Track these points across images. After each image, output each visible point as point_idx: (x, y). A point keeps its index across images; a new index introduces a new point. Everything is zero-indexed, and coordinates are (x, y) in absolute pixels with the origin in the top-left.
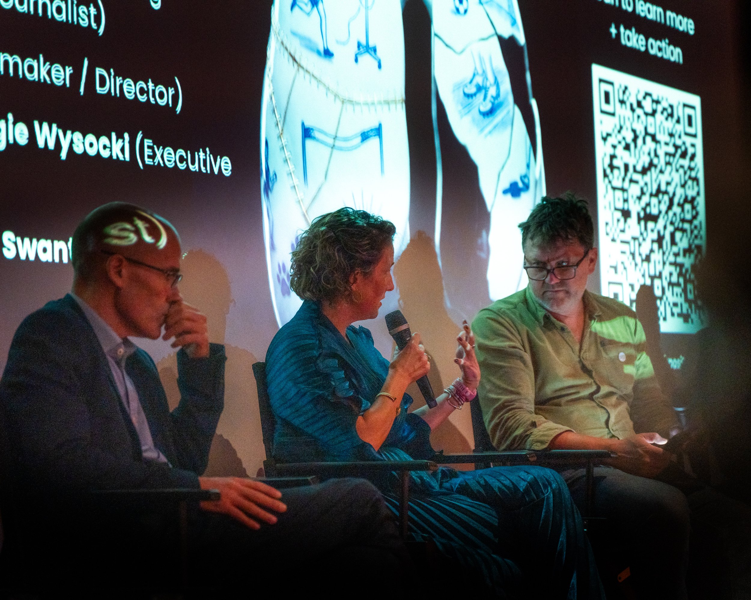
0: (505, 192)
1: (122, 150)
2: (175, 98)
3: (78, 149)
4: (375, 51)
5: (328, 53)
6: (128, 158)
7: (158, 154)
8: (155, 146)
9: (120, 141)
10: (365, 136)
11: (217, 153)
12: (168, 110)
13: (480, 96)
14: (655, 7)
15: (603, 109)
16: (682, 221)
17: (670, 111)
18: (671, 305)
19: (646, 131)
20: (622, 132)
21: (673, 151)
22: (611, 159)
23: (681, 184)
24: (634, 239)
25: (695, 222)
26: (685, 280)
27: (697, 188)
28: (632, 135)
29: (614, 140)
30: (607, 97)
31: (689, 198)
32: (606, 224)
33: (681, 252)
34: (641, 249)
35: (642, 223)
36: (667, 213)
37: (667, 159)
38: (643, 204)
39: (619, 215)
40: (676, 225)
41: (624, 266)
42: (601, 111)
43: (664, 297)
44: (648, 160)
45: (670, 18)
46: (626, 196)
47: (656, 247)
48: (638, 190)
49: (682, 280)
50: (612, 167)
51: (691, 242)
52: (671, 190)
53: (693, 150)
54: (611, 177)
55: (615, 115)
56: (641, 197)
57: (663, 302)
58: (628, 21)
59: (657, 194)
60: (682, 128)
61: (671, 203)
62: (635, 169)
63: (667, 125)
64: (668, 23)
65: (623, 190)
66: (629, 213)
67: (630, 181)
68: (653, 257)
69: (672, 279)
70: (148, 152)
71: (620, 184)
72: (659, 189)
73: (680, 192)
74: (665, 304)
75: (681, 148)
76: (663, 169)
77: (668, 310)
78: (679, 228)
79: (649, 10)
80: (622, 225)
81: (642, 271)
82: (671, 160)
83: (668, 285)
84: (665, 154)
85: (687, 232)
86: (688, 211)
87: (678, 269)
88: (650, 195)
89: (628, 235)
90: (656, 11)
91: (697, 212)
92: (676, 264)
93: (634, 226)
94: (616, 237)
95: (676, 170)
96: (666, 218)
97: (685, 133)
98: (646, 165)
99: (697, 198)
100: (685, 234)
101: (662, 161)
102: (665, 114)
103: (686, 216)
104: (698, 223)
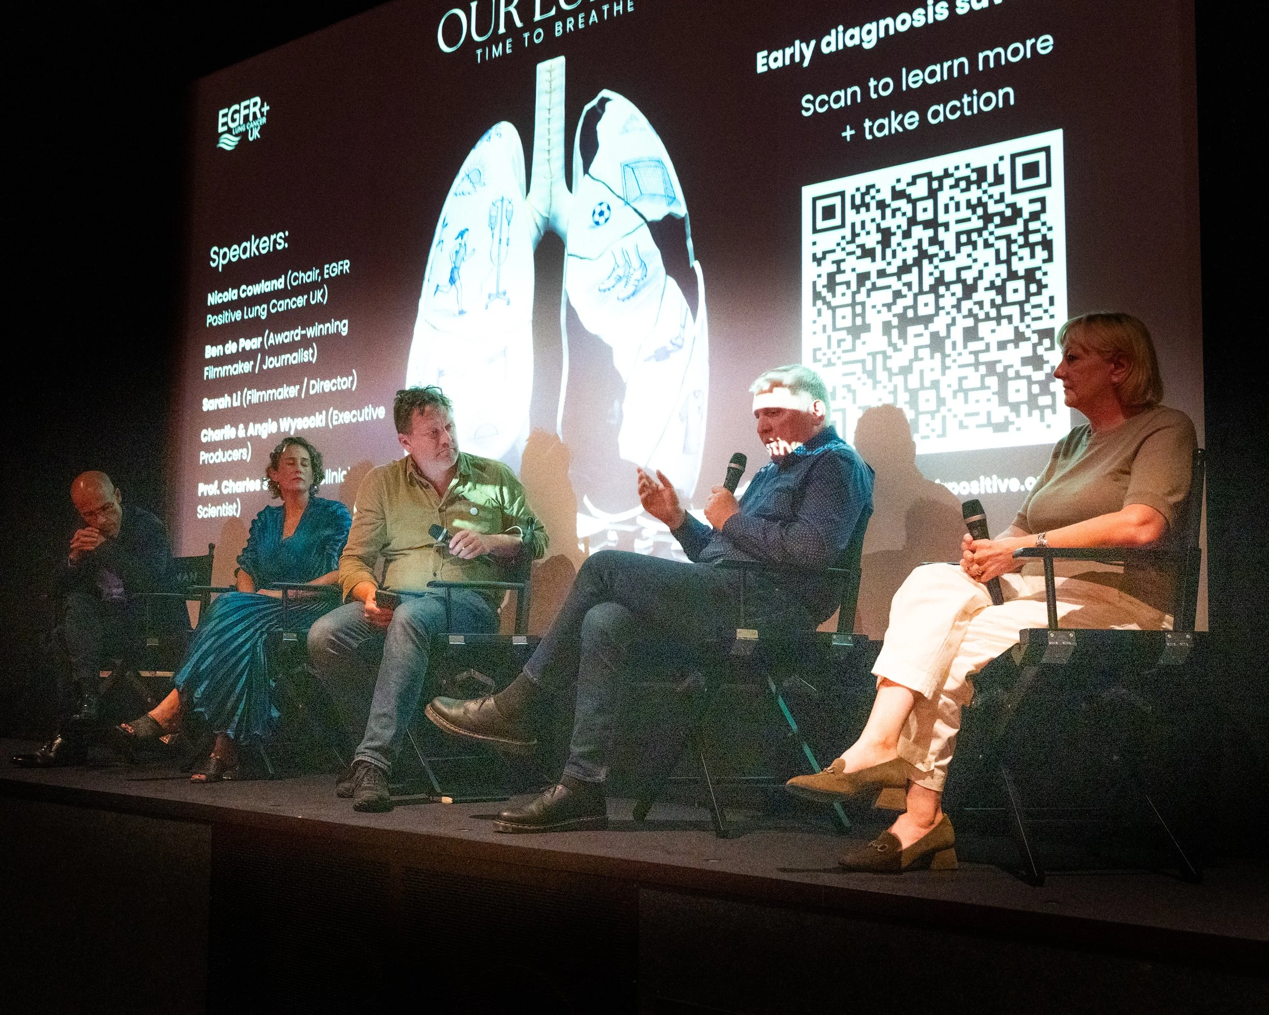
0: (647, 359)
1: (321, 421)
2: (352, 382)
3: (299, 428)
4: (505, 294)
6: (325, 424)
7: (341, 416)
8: (339, 413)
9: (321, 415)
11: (375, 406)
12: (349, 390)
13: (622, 285)
14: (946, 65)
15: (818, 227)
16: (998, 308)
17: (974, 177)
18: (961, 417)
19: (912, 221)
20: (859, 241)
21: (980, 224)
22: (831, 277)
23: (998, 261)
24: (874, 355)
25: (1034, 300)
26: (1003, 379)
27: (1045, 254)
28: (879, 237)
29: (838, 255)
30: (829, 212)
31: (1021, 273)
32: (815, 350)
33: (993, 347)
34: (889, 363)
35: (895, 332)
36: (958, 307)
37: (964, 238)
38: (898, 309)
39: (843, 334)
40: (982, 315)
41: (848, 387)
42: (815, 231)
43: (943, 410)
44: (915, 253)
45: (986, 59)
46: (859, 309)
47: (925, 353)
48: (887, 296)
49: (992, 381)
50: (831, 284)
51: (1022, 328)
52: (969, 276)
53: (1037, 207)
54: (829, 296)
55: (843, 225)
56: (894, 303)
57: (938, 416)
58: (879, 109)
59: (934, 289)
60: (1006, 187)
61: (969, 290)
62: (882, 274)
63: (967, 195)
64: (981, 68)
65: (854, 304)
66: (866, 328)
67: (869, 291)
68: (917, 366)
69: (966, 385)
70: (335, 417)
71: (848, 299)
72: (940, 281)
73: (995, 272)
74: (944, 418)
75: (1001, 214)
76: (953, 253)
77: (952, 424)
78: (988, 318)
79: (932, 74)
80: (847, 345)
81: (891, 388)
82: (974, 236)
83: (955, 393)
84: (958, 235)
85: (1010, 318)
86: (1016, 290)
87: (983, 369)
88: (916, 296)
89: (861, 352)
90: (950, 69)
91: (1041, 286)
92: (977, 364)
93: (875, 339)
94: (834, 360)
95: (987, 245)
96: (954, 312)
97: (1014, 191)
98: (910, 262)
99: (1046, 267)
100: (1004, 322)
101: (950, 246)
102: (963, 184)
103: (1011, 297)
104: (1043, 299)
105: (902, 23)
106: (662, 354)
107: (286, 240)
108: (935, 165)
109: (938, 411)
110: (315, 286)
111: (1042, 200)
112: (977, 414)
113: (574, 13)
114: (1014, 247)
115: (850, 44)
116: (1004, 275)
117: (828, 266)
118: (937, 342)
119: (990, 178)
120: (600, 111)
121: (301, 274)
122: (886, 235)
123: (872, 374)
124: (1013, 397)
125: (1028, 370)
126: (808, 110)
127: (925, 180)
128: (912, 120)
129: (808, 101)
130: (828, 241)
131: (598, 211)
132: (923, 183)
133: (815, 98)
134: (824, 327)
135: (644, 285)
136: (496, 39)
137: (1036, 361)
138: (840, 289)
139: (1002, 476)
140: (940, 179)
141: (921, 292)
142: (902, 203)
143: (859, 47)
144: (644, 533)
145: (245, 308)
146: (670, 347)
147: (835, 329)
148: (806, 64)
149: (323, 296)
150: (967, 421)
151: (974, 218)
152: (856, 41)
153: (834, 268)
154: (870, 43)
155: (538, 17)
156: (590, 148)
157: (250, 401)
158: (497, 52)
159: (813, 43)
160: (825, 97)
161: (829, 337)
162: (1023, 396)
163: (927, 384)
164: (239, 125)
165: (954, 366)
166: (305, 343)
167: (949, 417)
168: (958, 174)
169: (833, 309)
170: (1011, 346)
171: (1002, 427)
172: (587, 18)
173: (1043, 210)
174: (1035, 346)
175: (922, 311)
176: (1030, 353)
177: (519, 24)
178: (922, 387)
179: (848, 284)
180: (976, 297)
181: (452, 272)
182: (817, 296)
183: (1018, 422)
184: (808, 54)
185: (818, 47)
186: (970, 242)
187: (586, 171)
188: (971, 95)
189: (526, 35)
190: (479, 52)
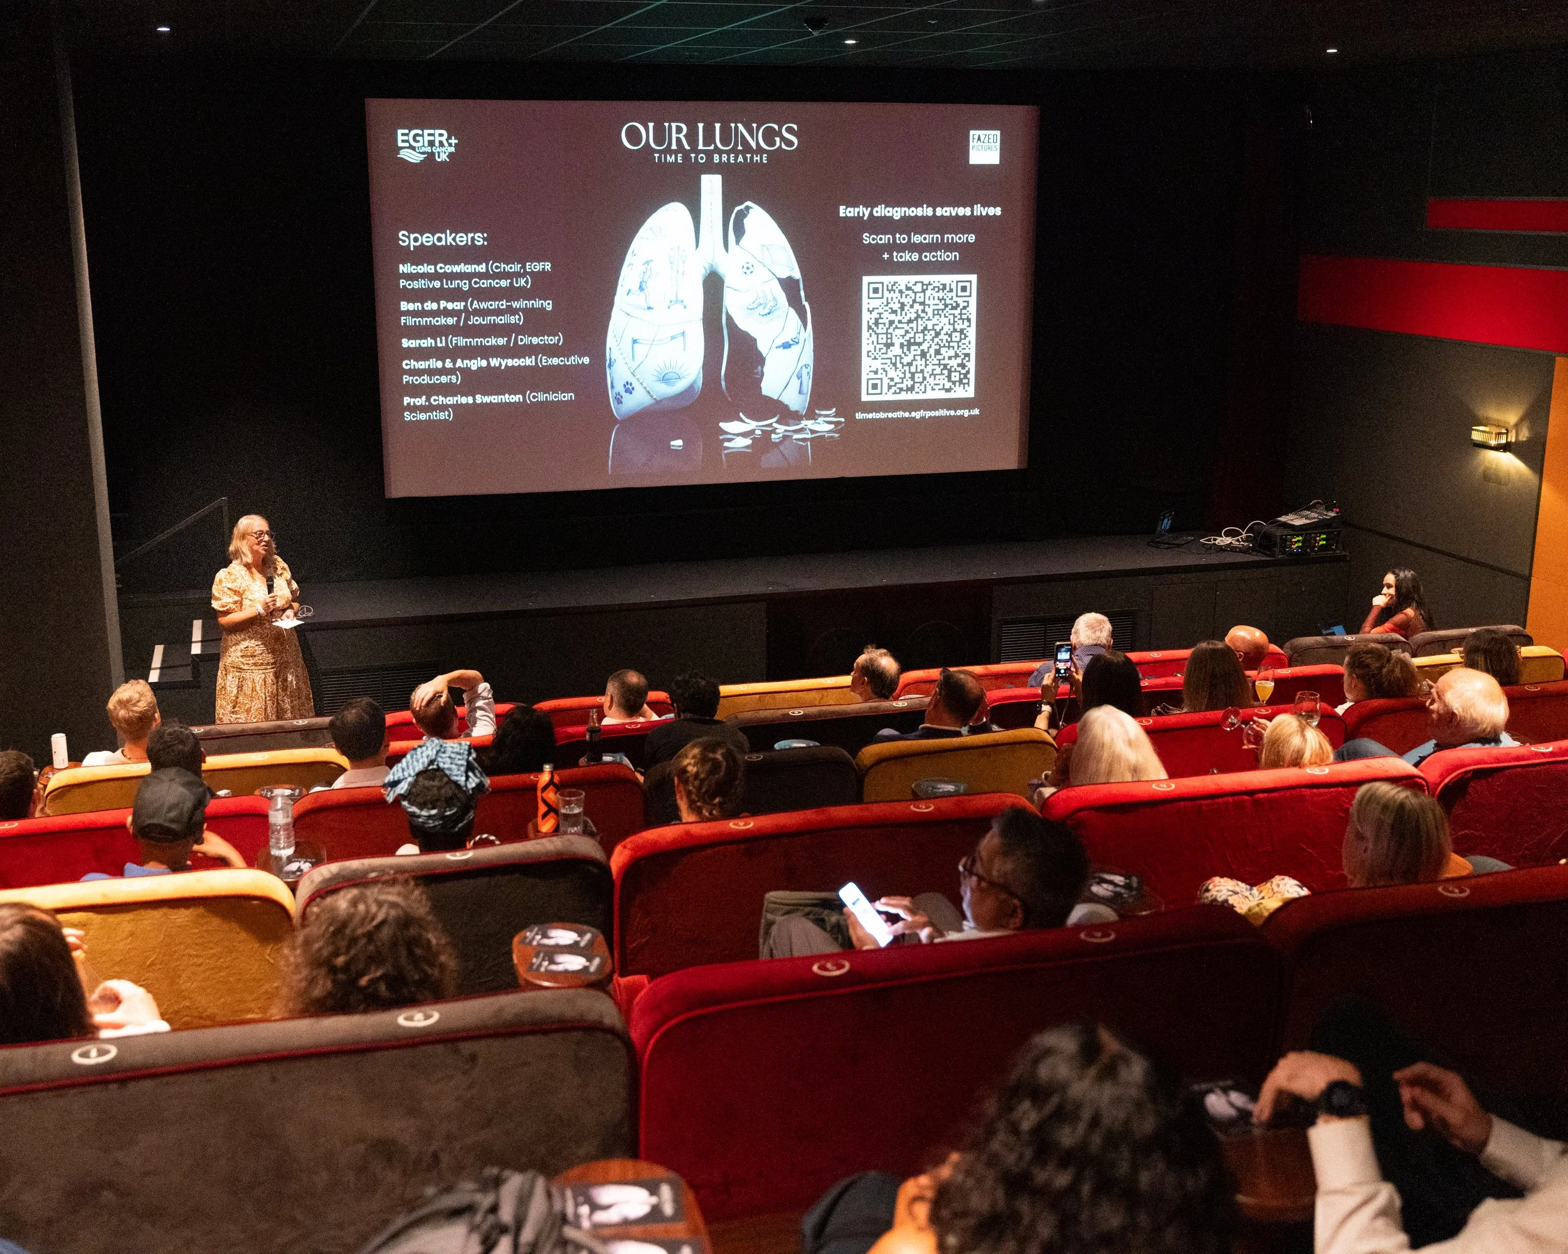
0: (778, 347)
1: (531, 362)
2: (559, 340)
3: (510, 365)
4: (683, 301)
5: (649, 308)
6: (534, 364)
7: (549, 361)
8: (546, 359)
9: (530, 359)
10: (673, 338)
11: (581, 356)
12: (556, 344)
13: (761, 308)
14: (931, 236)
15: (871, 296)
16: (949, 342)
17: (941, 287)
18: (932, 385)
19: (914, 301)
20: (890, 306)
21: (943, 307)
22: (877, 320)
23: (950, 324)
24: (896, 356)
25: (963, 341)
26: (950, 372)
27: (968, 324)
28: (899, 305)
29: (880, 310)
30: (876, 290)
31: (958, 330)
32: (868, 352)
33: (946, 358)
34: (902, 361)
35: (905, 348)
36: (933, 340)
37: (936, 312)
38: (907, 338)
39: (882, 346)
40: (942, 345)
41: (884, 370)
42: (869, 298)
43: (925, 382)
44: (915, 315)
45: (948, 238)
46: (889, 336)
47: (918, 358)
48: (902, 332)
49: (946, 372)
50: (877, 323)
51: (958, 352)
52: (938, 328)
53: (966, 304)
54: (875, 329)
55: (882, 298)
56: (905, 335)
57: (923, 385)
58: (901, 248)
59: (923, 331)
60: (954, 294)
61: (937, 334)
62: (900, 322)
63: (938, 294)
64: (945, 241)
65: (887, 333)
66: (893, 344)
67: (894, 329)
68: (915, 363)
69: (935, 372)
70: (544, 361)
71: (884, 331)
72: (925, 328)
73: (948, 328)
74: (925, 385)
75: (952, 304)
76: (931, 318)
77: (929, 388)
78: (944, 346)
79: (925, 239)
80: (884, 351)
81: (903, 371)
82: (940, 312)
83: (930, 375)
84: (934, 310)
85: (953, 347)
86: (956, 336)
87: (942, 367)
88: (915, 333)
89: (890, 355)
90: (933, 238)
91: (966, 337)
92: (939, 365)
93: (896, 350)
94: (877, 357)
95: (945, 317)
96: (931, 342)
97: (957, 296)
98: (913, 318)
99: (968, 329)
100: (951, 349)
101: (930, 314)
102: (936, 289)
103: (954, 339)
104: (966, 341)
105: (913, 212)
106: (786, 346)
107: (484, 239)
108: (926, 278)
109: (923, 382)
110: (518, 275)
111: (968, 302)
112: (939, 384)
113: (728, 153)
114: (956, 319)
115: (888, 215)
116: (952, 330)
117: (875, 315)
118: (923, 354)
119: (948, 289)
120: (746, 212)
121: (503, 266)
122: (903, 305)
123: (895, 364)
124: (953, 379)
125: (959, 369)
126: (866, 240)
127: (920, 284)
128: (915, 257)
129: (866, 236)
130: (875, 303)
131: (745, 267)
132: (919, 285)
133: (870, 235)
134: (873, 342)
135: (776, 310)
136: (668, 150)
137: (963, 366)
138: (880, 326)
139: (948, 410)
140: (927, 285)
141: (917, 332)
142: (910, 292)
143: (891, 217)
144: (777, 431)
145: (445, 280)
146: (791, 342)
147: (878, 343)
148: (865, 218)
149: (526, 282)
150: (935, 387)
151: (941, 304)
152: (890, 214)
153: (878, 316)
154: (897, 217)
155: (701, 147)
156: (740, 232)
157: (456, 344)
158: (671, 159)
159: (869, 209)
160: (875, 237)
161: (875, 347)
162: (957, 379)
163: (919, 371)
164: (424, 146)
165: (930, 364)
166: (512, 311)
167: (928, 385)
168: (934, 285)
169: (878, 334)
170: (953, 359)
171: (949, 390)
172: (736, 158)
173: (968, 306)
174: (963, 359)
175: (917, 340)
176: (960, 362)
177: (687, 147)
178: (917, 372)
179: (884, 324)
180: (940, 337)
181: (641, 283)
182: (869, 328)
183: (955, 389)
184: (867, 213)
185: (871, 212)
186: (938, 314)
187: (737, 242)
188: (941, 252)
189: (693, 155)
190: (657, 155)
